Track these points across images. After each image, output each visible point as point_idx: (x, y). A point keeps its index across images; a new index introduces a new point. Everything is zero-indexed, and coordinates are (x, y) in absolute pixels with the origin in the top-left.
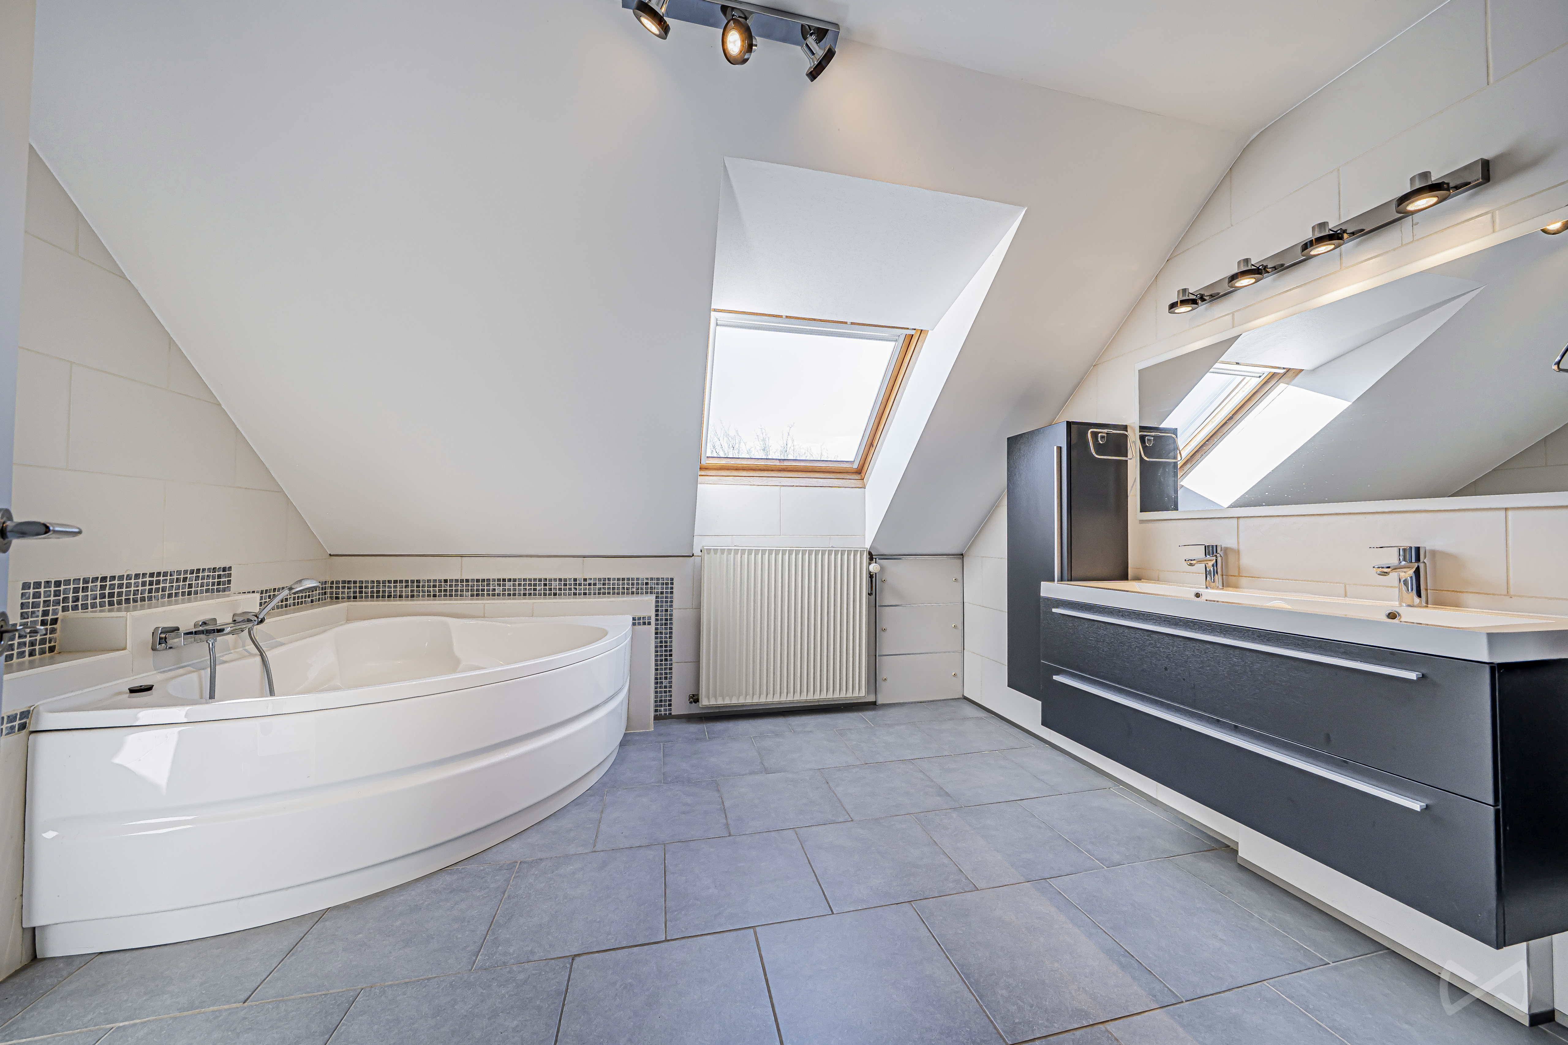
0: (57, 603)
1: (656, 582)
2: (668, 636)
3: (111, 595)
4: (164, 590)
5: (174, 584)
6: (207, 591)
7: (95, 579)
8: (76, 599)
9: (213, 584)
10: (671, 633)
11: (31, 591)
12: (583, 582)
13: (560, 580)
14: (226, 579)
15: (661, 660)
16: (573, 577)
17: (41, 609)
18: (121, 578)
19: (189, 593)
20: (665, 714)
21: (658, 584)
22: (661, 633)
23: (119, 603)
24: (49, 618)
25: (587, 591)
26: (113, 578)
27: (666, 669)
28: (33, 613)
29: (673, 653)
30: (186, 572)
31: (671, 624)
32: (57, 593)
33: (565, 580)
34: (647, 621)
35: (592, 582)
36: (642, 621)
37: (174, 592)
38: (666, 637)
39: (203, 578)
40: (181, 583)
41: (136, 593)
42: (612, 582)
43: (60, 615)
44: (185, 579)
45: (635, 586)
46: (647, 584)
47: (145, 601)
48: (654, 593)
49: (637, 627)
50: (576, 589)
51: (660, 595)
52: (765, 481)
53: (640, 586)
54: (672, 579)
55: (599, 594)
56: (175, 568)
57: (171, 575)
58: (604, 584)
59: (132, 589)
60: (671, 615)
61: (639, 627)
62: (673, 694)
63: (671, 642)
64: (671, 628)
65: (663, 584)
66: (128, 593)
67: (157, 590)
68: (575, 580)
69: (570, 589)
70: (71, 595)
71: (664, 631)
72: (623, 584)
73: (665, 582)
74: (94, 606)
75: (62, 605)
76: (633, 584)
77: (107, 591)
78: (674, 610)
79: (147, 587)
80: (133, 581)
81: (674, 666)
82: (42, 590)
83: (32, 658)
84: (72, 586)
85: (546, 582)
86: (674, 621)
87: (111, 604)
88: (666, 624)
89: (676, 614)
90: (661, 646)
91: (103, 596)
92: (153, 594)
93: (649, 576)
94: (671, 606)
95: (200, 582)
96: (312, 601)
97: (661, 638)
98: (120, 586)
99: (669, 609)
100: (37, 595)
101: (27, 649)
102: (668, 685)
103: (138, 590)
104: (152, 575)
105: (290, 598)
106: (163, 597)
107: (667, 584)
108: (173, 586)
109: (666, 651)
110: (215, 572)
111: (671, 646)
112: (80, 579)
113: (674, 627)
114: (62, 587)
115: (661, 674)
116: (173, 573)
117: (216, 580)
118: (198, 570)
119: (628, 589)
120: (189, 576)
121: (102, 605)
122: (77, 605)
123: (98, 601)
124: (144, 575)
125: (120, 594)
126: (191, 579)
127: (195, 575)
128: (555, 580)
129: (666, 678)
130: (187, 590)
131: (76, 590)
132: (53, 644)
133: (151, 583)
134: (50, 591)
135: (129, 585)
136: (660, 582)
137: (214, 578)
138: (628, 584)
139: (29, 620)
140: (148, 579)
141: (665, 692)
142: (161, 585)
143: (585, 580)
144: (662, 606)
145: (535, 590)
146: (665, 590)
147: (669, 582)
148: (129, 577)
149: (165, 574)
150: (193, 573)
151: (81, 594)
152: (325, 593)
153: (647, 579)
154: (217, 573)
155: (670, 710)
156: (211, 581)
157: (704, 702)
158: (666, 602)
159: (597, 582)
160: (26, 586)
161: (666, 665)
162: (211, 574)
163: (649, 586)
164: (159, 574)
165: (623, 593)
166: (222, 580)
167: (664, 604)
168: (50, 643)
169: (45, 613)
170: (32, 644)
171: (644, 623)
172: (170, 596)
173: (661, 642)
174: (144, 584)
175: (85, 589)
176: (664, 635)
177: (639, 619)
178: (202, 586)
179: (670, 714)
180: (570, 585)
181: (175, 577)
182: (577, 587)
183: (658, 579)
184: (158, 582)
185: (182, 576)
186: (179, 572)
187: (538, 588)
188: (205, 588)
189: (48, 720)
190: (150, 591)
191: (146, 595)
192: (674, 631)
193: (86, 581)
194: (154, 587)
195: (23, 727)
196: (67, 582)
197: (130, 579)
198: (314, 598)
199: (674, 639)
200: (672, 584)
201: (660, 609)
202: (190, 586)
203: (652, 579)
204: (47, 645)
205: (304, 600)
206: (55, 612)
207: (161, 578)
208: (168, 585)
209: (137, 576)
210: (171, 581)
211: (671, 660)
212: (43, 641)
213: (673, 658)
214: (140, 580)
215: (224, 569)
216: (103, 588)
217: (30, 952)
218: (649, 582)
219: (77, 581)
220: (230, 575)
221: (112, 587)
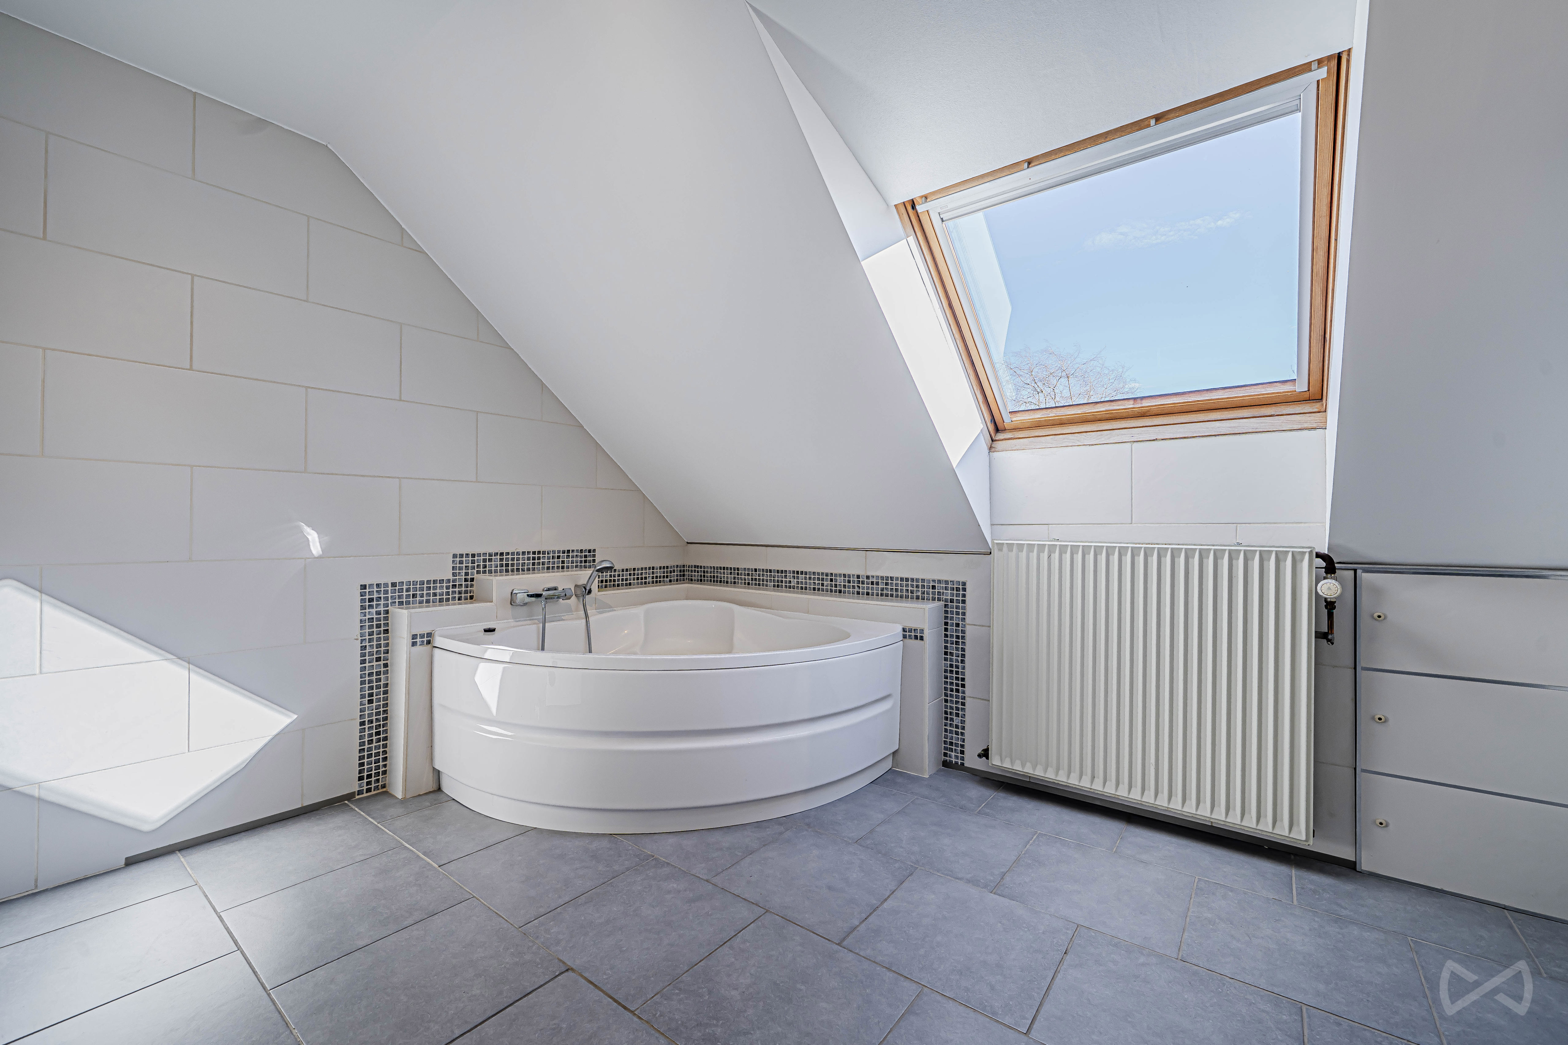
0: (473, 568)
1: (944, 586)
2: (960, 659)
3: (507, 565)
4: (543, 564)
5: (551, 560)
6: (577, 566)
7: (496, 554)
8: (485, 567)
9: (581, 562)
10: (963, 656)
11: (458, 559)
12: (866, 580)
13: (845, 575)
14: (592, 559)
15: (952, 690)
16: (856, 573)
17: (464, 571)
18: (513, 554)
19: (563, 567)
20: (956, 763)
21: (946, 588)
22: (952, 654)
23: (513, 571)
24: (469, 577)
25: (870, 591)
26: (508, 554)
27: (957, 702)
28: (459, 573)
29: (967, 683)
30: (559, 552)
31: (964, 643)
32: (473, 562)
33: (849, 576)
34: (919, 635)
35: (875, 580)
36: (913, 634)
37: (551, 566)
38: (957, 661)
39: (573, 557)
40: (556, 560)
41: (523, 564)
42: (894, 582)
43: (476, 576)
44: (559, 557)
45: (920, 589)
46: (934, 587)
47: (530, 570)
48: (943, 601)
49: (908, 641)
50: (859, 587)
51: (949, 604)
52: (1105, 437)
53: (926, 590)
54: (964, 584)
55: (882, 595)
56: (551, 549)
57: (548, 554)
58: (887, 584)
59: (521, 562)
60: (963, 632)
61: (911, 640)
62: (966, 737)
63: (964, 668)
64: (963, 650)
65: (953, 589)
66: (518, 564)
67: (539, 564)
68: (858, 577)
69: (854, 587)
70: (482, 564)
71: (955, 652)
72: (907, 585)
73: (955, 586)
74: (496, 572)
75: (476, 569)
76: (917, 586)
77: (504, 562)
78: (967, 626)
79: (531, 561)
80: (521, 556)
81: (968, 701)
82: (464, 559)
83: (459, 601)
84: (482, 558)
85: (832, 577)
86: (968, 640)
87: (507, 571)
88: (957, 643)
89: (969, 630)
90: (951, 672)
91: (502, 566)
92: (536, 566)
93: (936, 578)
94: (964, 620)
95: (570, 559)
96: (670, 581)
97: (951, 660)
98: (513, 559)
99: (961, 623)
100: (461, 562)
101: (457, 596)
102: (960, 724)
103: (525, 563)
104: (534, 553)
105: (649, 577)
106: (543, 569)
107: (958, 589)
108: (550, 561)
109: (957, 679)
110: (582, 553)
111: (963, 674)
112: (486, 553)
113: (967, 648)
114: (476, 558)
115: (951, 708)
116: (549, 552)
117: (583, 559)
118: (568, 551)
119: (912, 592)
120: (561, 555)
121: (501, 571)
122: (485, 570)
123: (499, 568)
124: (529, 553)
125: (513, 565)
126: (563, 557)
127: (566, 554)
128: (840, 575)
129: (957, 715)
130: (561, 565)
131: (485, 560)
132: (472, 594)
133: (534, 559)
134: (469, 560)
135: (518, 559)
136: (949, 586)
137: (581, 557)
138: (912, 586)
139: (457, 577)
140: (531, 556)
141: (957, 733)
142: (541, 561)
143: (868, 577)
144: (952, 618)
145: (823, 585)
146: (955, 598)
147: (961, 587)
148: (518, 554)
149: (544, 553)
150: (564, 553)
151: (488, 563)
152: (684, 575)
153: (934, 581)
154: (583, 554)
155: (962, 759)
156: (579, 559)
157: (995, 760)
158: (958, 613)
159: (880, 581)
160: (455, 556)
161: (957, 697)
162: (579, 554)
163: (937, 591)
164: (539, 552)
165: (907, 597)
166: (588, 559)
167: (955, 616)
168: (470, 593)
169: (467, 574)
170: (460, 593)
171: (916, 637)
172: (548, 568)
173: (951, 666)
174: (529, 559)
175: (490, 560)
176: (954, 658)
177: (910, 631)
178: (572, 562)
179: (963, 764)
180: (854, 582)
181: (551, 555)
182: (861, 585)
183: (947, 582)
184: (539, 558)
185: (556, 555)
186: (554, 552)
187: (825, 583)
188: (575, 564)
189: (438, 641)
190: (534, 564)
191: (531, 567)
192: (967, 653)
193: (490, 555)
194: (536, 561)
195: (429, 642)
196: (479, 555)
197: (519, 555)
198: (672, 579)
199: (967, 664)
200: (964, 590)
201: (949, 621)
202: (563, 562)
203: (940, 582)
204: (469, 595)
205: (662, 579)
206: (472, 574)
207: (541, 555)
208: (546, 560)
209: (524, 553)
210: (549, 558)
211: (964, 692)
212: (466, 592)
213: (967, 689)
214: (526, 556)
215: (590, 551)
216: (501, 560)
217: (438, 785)
218: (937, 585)
219: (485, 554)
220: (594, 556)
221: (507, 559)
